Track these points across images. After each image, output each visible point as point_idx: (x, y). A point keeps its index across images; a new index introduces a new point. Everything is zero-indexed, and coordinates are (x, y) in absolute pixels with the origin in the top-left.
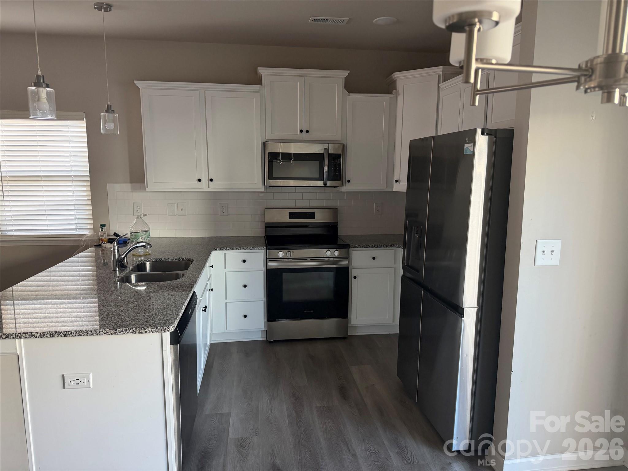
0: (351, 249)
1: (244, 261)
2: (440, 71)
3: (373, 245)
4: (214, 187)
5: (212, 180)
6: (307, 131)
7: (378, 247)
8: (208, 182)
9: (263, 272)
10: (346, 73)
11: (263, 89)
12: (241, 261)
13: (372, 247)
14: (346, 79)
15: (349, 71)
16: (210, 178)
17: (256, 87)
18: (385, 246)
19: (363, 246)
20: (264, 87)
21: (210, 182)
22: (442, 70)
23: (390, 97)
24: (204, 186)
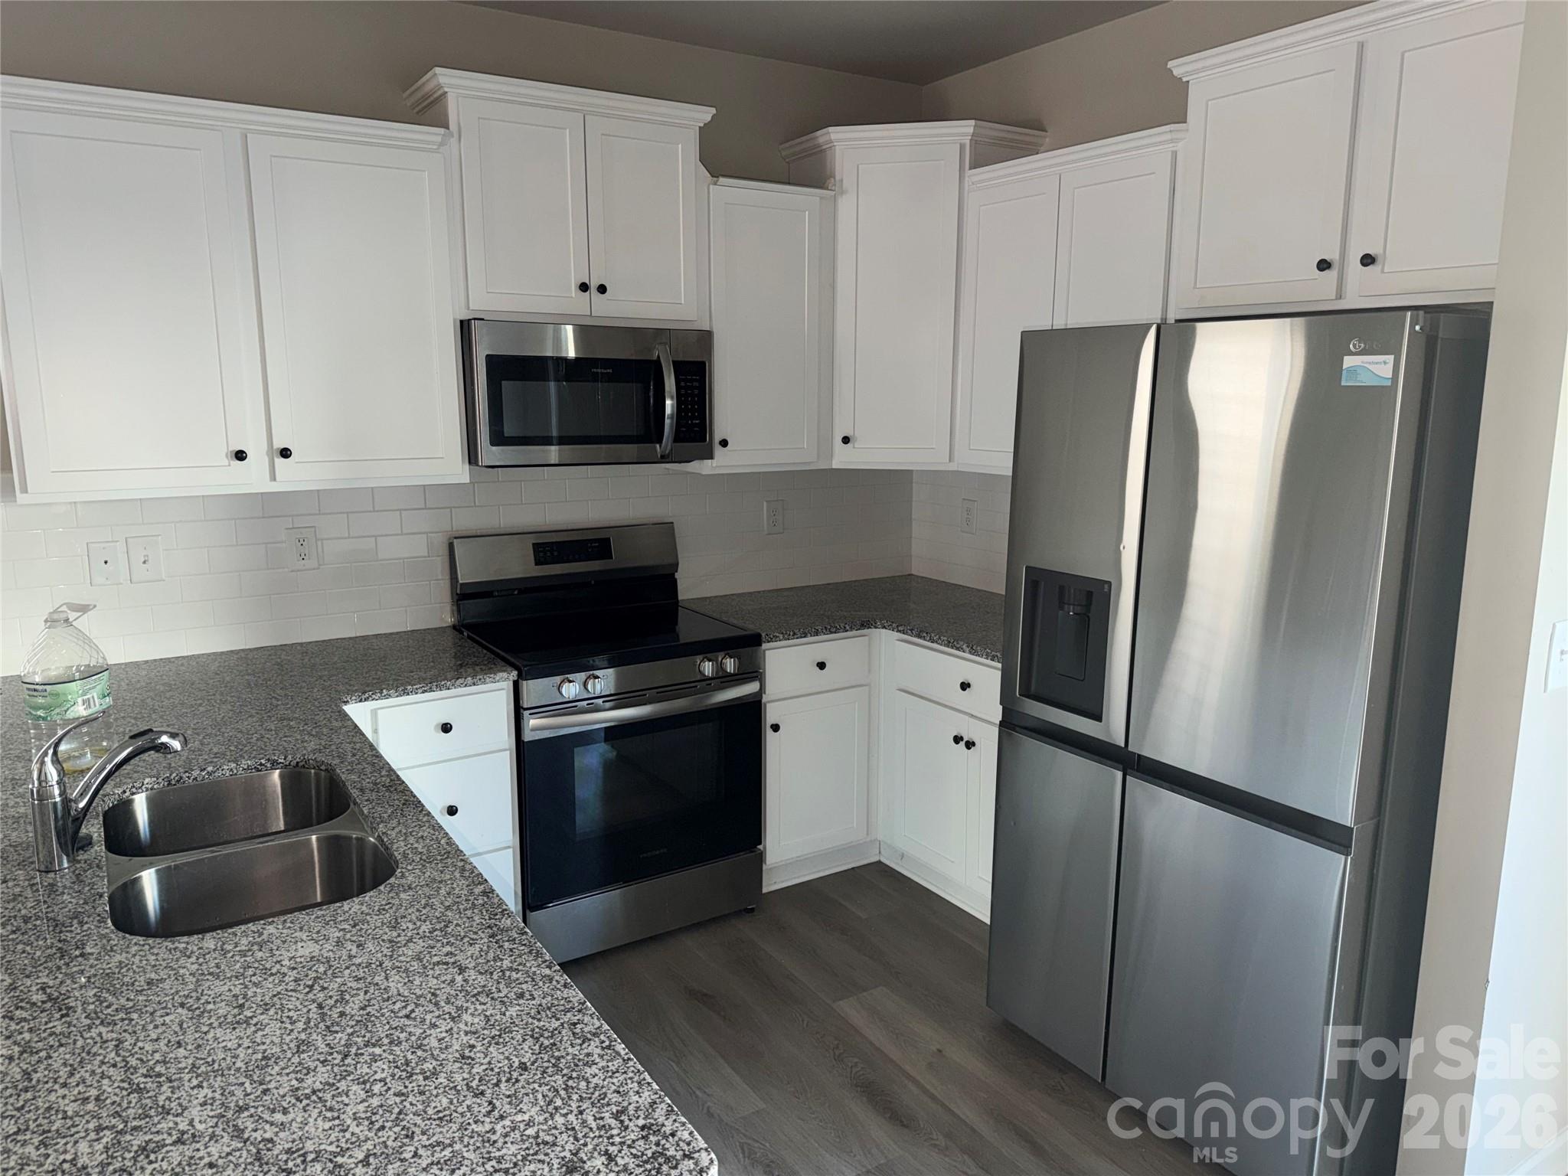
0: (765, 646)
1: (446, 728)
2: (964, 135)
3: (819, 628)
4: (291, 477)
5: (285, 453)
6: (602, 289)
7: (831, 633)
8: (266, 459)
9: (508, 752)
10: (705, 114)
11: (454, 141)
12: (433, 728)
13: (817, 633)
14: (704, 131)
15: (713, 111)
16: (279, 444)
17: (433, 134)
18: (848, 628)
19: (794, 634)
20: (456, 135)
21: (280, 461)
22: (971, 130)
23: (821, 198)
24: (253, 477)
